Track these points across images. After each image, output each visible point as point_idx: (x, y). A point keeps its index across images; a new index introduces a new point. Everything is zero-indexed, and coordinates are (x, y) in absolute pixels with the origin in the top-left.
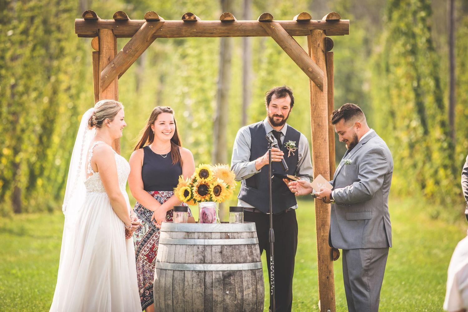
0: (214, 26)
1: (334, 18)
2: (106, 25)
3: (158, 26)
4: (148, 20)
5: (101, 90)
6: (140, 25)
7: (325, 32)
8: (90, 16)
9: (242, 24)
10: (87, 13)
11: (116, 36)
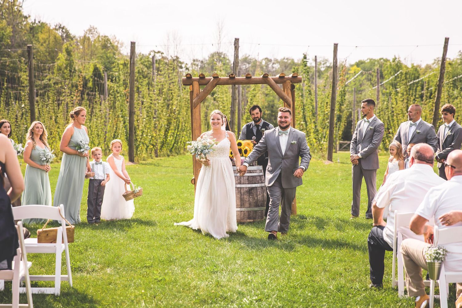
0: (242, 79)
1: (295, 75)
2: (195, 80)
3: (218, 80)
4: (214, 77)
5: (193, 108)
6: (210, 79)
7: (291, 81)
8: (189, 76)
9: (255, 78)
10: (187, 74)
11: (200, 85)
